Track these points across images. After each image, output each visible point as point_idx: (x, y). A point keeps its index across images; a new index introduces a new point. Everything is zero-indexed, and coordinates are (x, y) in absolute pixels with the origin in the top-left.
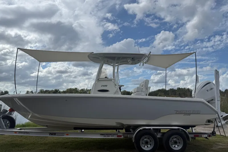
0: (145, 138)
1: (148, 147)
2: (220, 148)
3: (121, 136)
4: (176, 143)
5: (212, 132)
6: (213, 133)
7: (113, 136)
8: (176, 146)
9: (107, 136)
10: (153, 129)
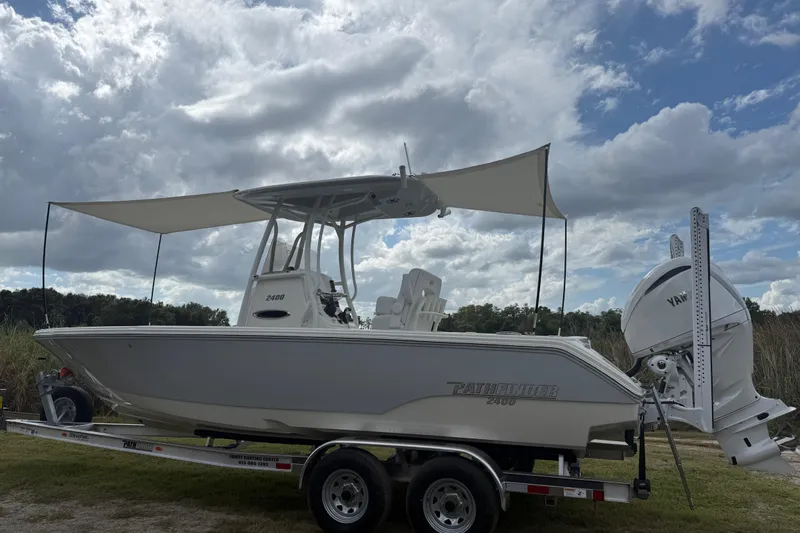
1: (351, 511)
3: (287, 466)
6: (639, 487)
7: (264, 464)
9: (249, 463)
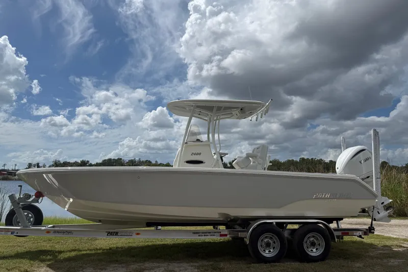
0: (266, 237)
1: (270, 251)
2: (380, 254)
3: (226, 235)
4: (313, 244)
5: (369, 227)
6: (371, 230)
7: (213, 235)
8: (314, 250)
9: (204, 235)
10: (276, 223)
